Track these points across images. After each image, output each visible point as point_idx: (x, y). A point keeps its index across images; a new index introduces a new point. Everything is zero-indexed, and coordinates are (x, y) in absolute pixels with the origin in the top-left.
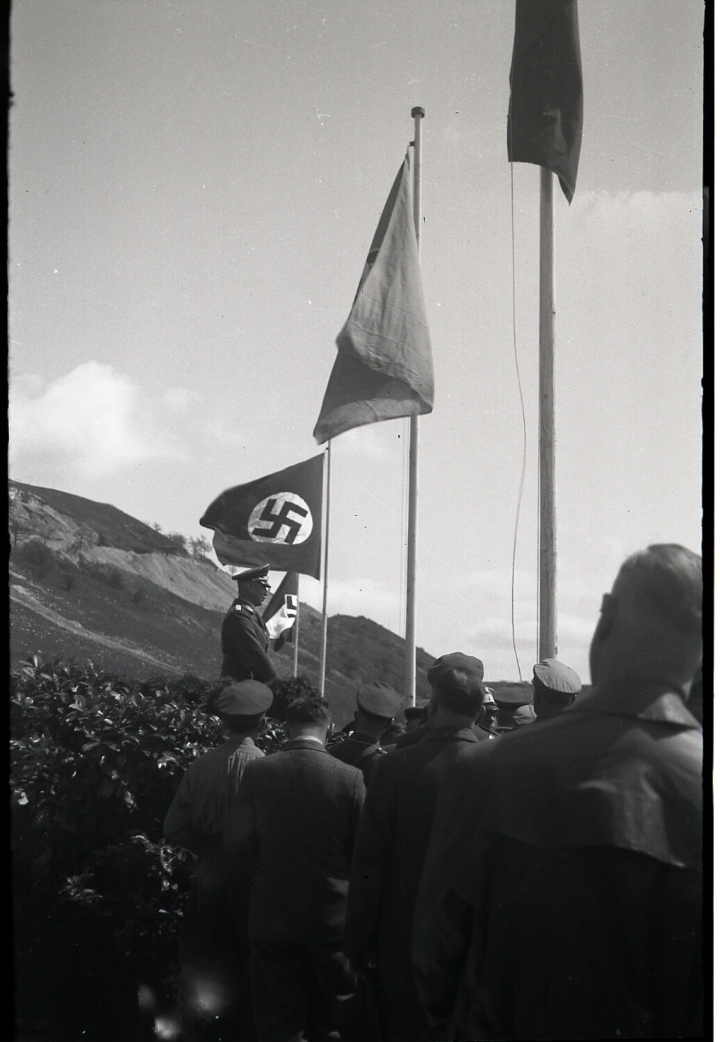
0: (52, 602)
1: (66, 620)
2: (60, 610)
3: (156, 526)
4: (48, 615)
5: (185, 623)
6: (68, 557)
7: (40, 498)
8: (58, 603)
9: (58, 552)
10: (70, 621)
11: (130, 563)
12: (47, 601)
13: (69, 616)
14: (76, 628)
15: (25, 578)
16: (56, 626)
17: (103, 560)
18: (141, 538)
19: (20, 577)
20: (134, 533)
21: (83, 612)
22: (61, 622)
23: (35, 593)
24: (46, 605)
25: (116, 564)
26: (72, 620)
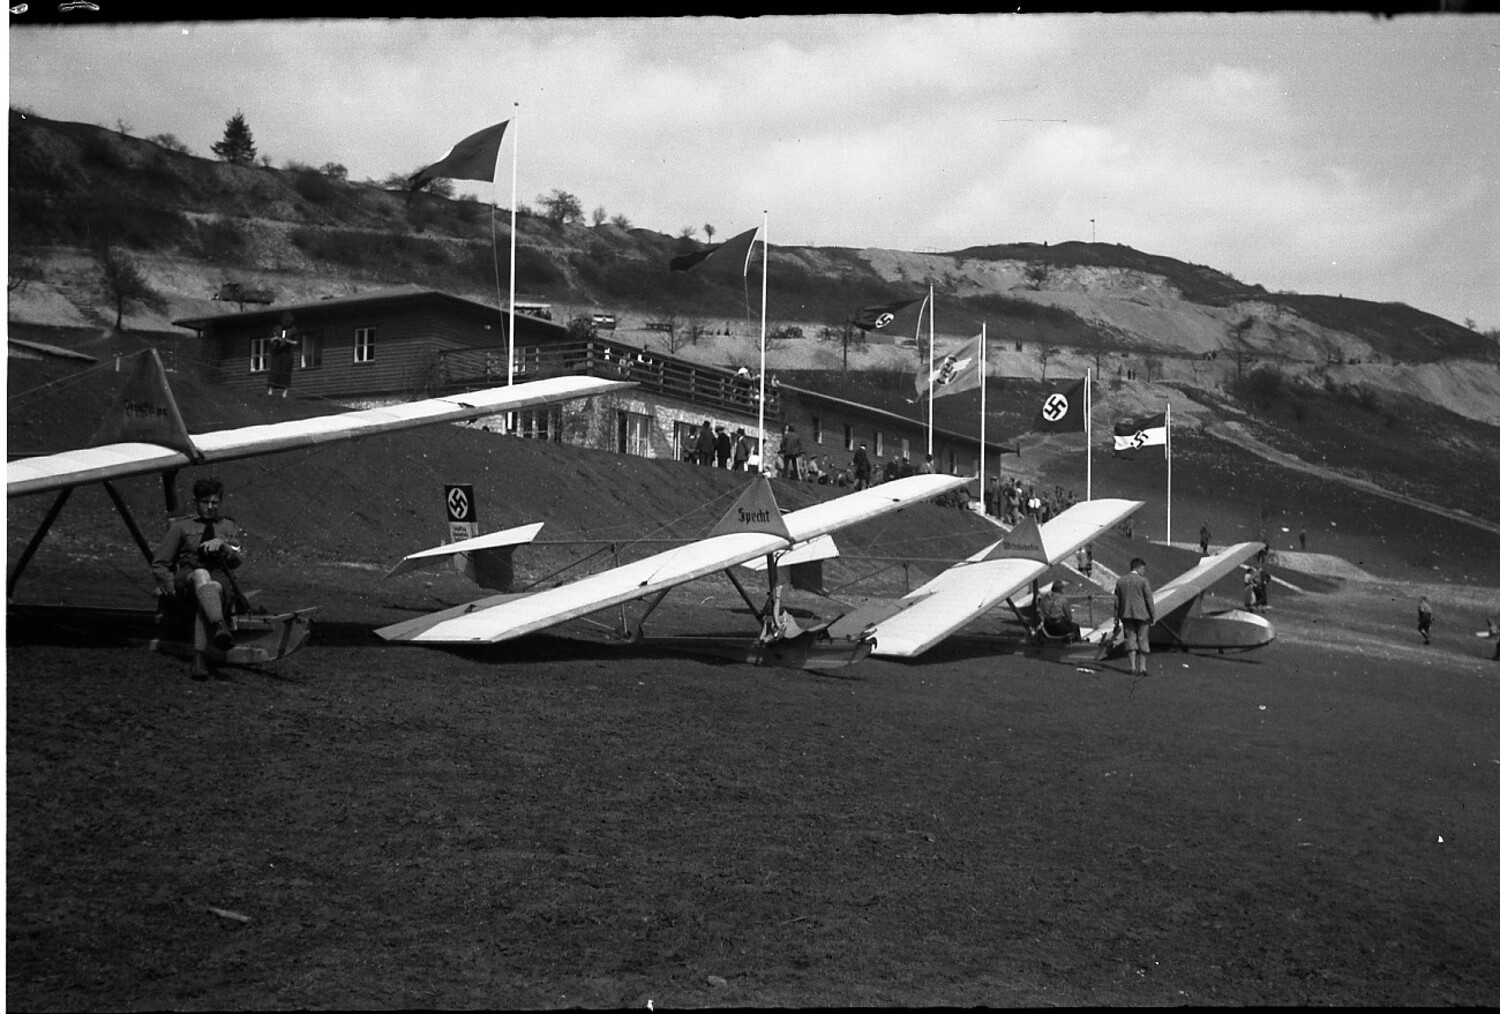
0: (1270, 434)
1: (1281, 453)
2: (1279, 443)
3: (1469, 322)
4: (1260, 450)
5: (1454, 444)
6: (1311, 382)
7: (1294, 311)
8: (1280, 437)
9: (1297, 378)
10: (1286, 455)
11: (1394, 379)
12: (1263, 435)
13: (1287, 448)
14: (1292, 462)
15: (1244, 413)
16: (1264, 461)
17: (1356, 380)
18: (1436, 343)
19: (1239, 412)
20: (1428, 337)
21: (1308, 443)
22: (1273, 456)
23: (1252, 427)
24: (1261, 440)
25: (1373, 382)
26: (1289, 452)
